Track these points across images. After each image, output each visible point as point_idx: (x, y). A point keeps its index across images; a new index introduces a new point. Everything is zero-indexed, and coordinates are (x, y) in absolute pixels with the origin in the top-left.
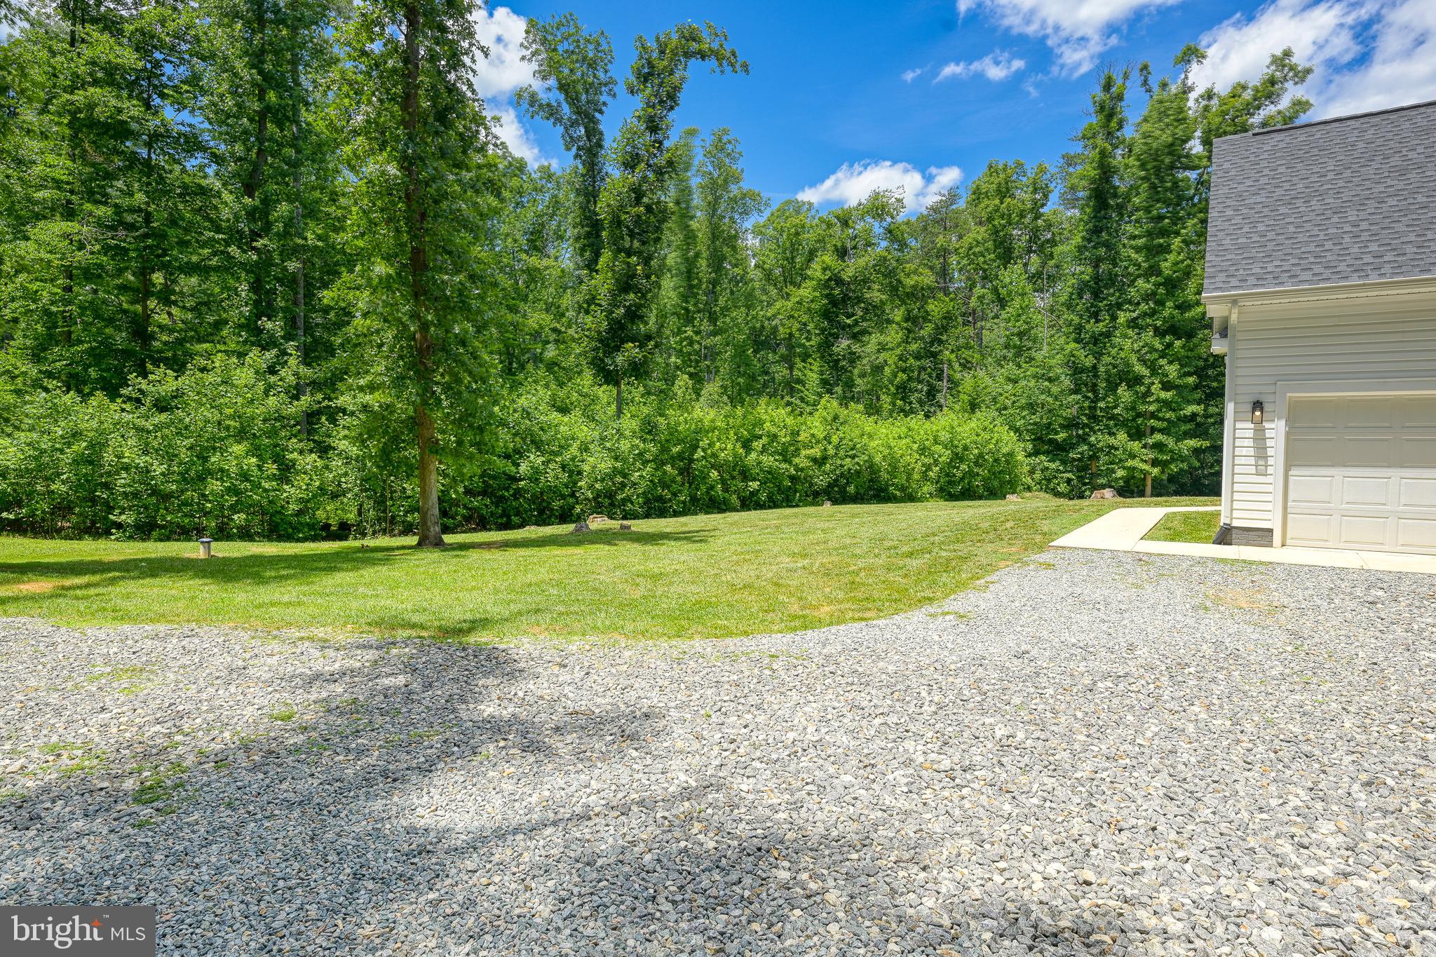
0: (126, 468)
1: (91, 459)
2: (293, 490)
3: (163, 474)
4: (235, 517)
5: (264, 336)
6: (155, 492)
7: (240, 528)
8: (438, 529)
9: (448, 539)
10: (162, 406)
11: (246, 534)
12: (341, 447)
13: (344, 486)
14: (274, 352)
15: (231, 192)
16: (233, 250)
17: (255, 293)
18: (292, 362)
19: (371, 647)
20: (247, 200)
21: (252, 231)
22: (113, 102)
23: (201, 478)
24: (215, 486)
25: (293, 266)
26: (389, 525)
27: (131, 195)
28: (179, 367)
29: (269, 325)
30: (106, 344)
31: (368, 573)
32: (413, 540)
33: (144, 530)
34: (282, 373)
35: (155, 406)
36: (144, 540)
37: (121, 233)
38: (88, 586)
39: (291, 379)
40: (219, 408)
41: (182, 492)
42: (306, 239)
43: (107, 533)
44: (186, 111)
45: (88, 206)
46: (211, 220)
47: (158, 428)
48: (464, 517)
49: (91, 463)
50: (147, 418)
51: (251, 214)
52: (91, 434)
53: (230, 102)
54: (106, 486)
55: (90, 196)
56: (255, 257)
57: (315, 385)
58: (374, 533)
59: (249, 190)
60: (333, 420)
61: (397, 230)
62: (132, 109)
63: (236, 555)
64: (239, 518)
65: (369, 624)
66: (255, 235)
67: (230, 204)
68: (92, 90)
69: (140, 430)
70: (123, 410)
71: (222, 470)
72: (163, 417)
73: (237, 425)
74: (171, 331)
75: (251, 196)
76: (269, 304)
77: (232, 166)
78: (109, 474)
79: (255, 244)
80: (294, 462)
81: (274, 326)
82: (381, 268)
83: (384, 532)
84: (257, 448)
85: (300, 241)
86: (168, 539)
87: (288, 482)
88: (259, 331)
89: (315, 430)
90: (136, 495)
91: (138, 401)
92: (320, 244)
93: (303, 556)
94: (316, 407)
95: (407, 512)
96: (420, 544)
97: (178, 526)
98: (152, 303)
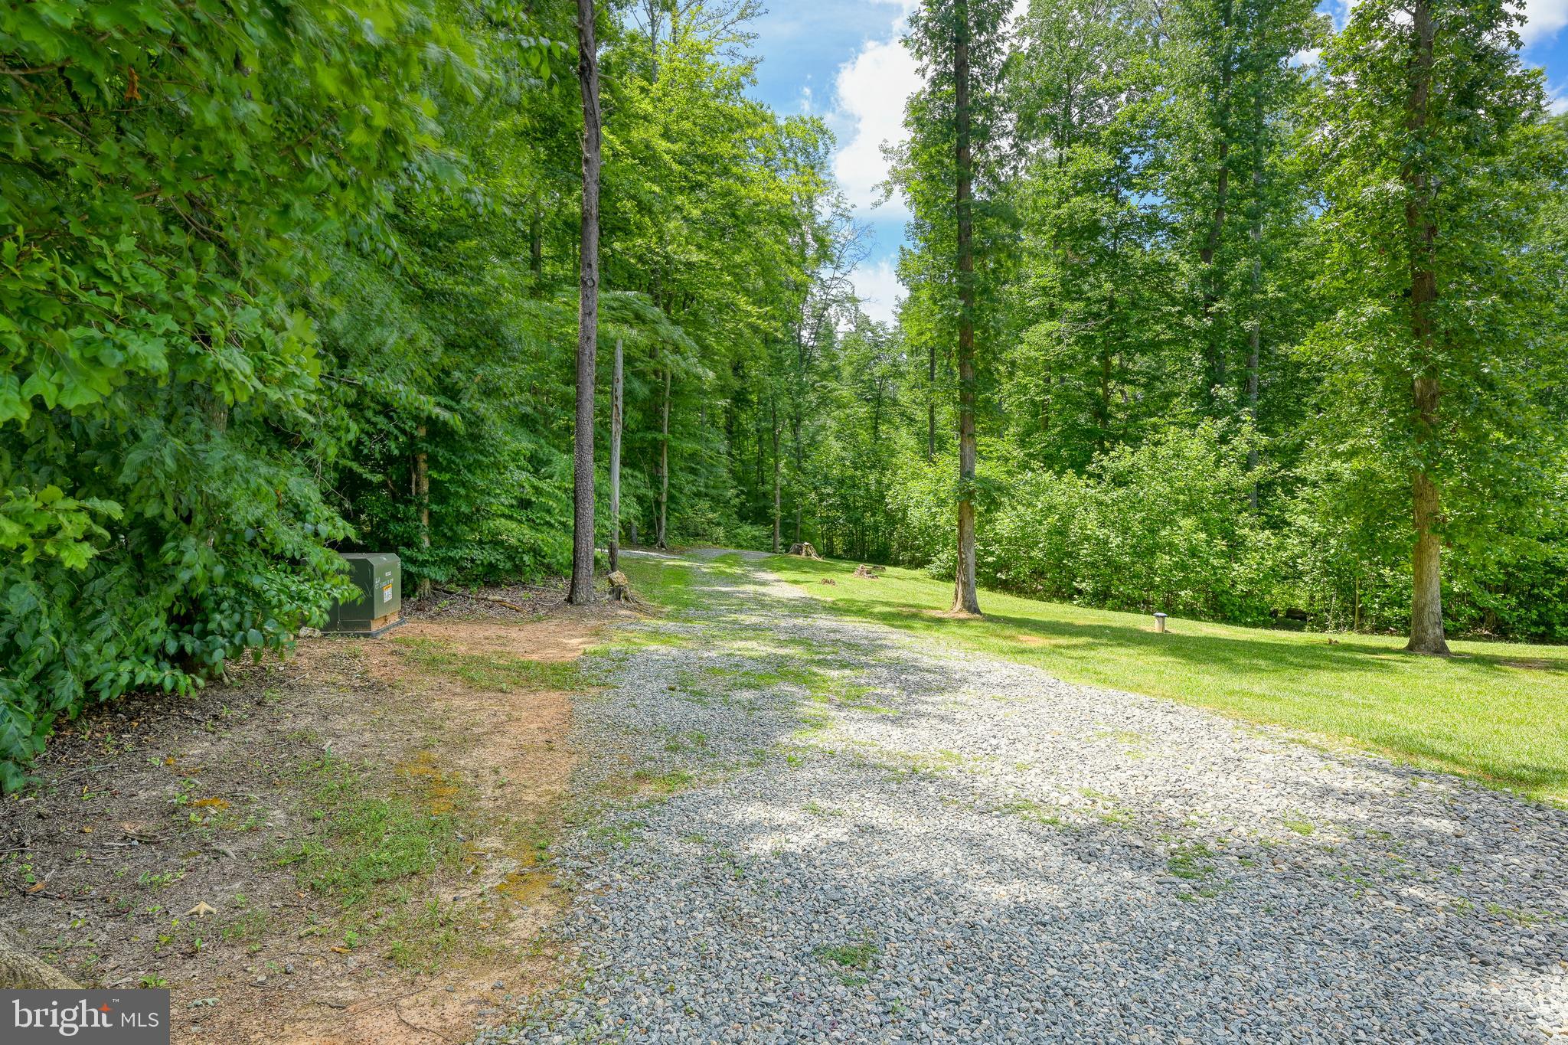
0: (1087, 538)
1: (1061, 532)
2: (1242, 569)
3: (1118, 546)
4: (1182, 593)
5: (1216, 404)
6: (1109, 562)
7: (1186, 605)
8: (1439, 632)
9: (1453, 645)
10: (1120, 481)
11: (1191, 613)
12: (1300, 523)
13: (1300, 567)
14: (1226, 420)
15: (1188, 261)
16: (1189, 320)
17: (1209, 360)
18: (1246, 429)
19: (1386, 771)
20: (1204, 266)
21: (1207, 297)
22: (1090, 205)
23: (1151, 552)
24: (1164, 560)
25: (1248, 325)
26: (1355, 616)
27: (1100, 287)
28: (1135, 442)
29: (1222, 392)
30: (1074, 426)
31: (1351, 678)
32: (1402, 642)
33: (1101, 598)
34: (1235, 442)
35: (1113, 480)
36: (1099, 608)
37: (1091, 323)
38: (1075, 647)
39: (1245, 448)
40: (1170, 481)
41: (1134, 563)
42: (1265, 292)
43: (1071, 598)
44: (1150, 194)
45: (1066, 305)
46: (1167, 295)
47: (1115, 502)
48: (1471, 618)
49: (1060, 533)
50: (1106, 492)
51: (1206, 279)
52: (1063, 508)
53: (1192, 170)
54: (1070, 555)
55: (1067, 295)
56: (1210, 323)
57: (1271, 452)
58: (1338, 626)
59: (1206, 255)
60: (1290, 492)
61: (1395, 258)
62: (1105, 205)
63: (1189, 633)
64: (1186, 594)
65: (1376, 741)
66: (1211, 299)
67: (1187, 274)
68: (1074, 200)
69: (1100, 503)
70: (1087, 486)
71: (1170, 544)
72: (1121, 492)
73: (1187, 499)
74: (1126, 409)
75: (1207, 260)
76: (1222, 370)
77: (1191, 235)
78: (1074, 544)
79: (1210, 309)
80: (1244, 537)
81: (1225, 392)
82: (1372, 308)
83: (1351, 627)
84: (1206, 523)
85: (1258, 296)
86: (1119, 609)
87: (1237, 560)
88: (1211, 399)
89: (1268, 503)
90: (1093, 565)
91: (1100, 476)
92: (1281, 295)
93: (1262, 644)
94: (1270, 478)
95: (1383, 606)
96: (1410, 649)
97: (1129, 597)
98: (1111, 385)
